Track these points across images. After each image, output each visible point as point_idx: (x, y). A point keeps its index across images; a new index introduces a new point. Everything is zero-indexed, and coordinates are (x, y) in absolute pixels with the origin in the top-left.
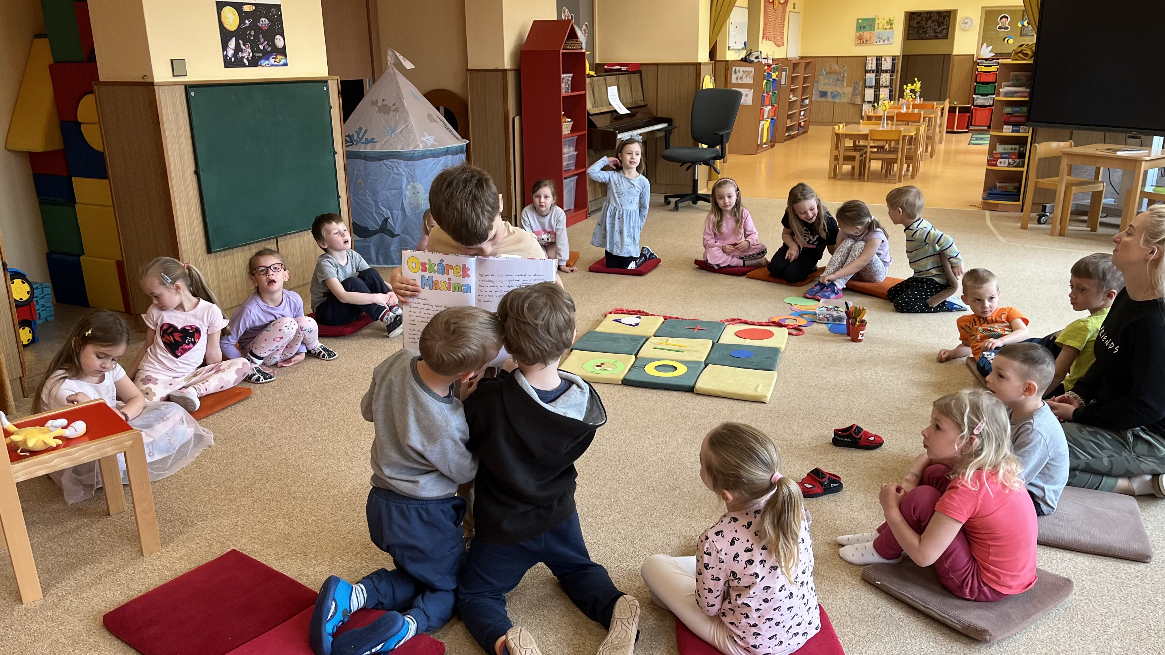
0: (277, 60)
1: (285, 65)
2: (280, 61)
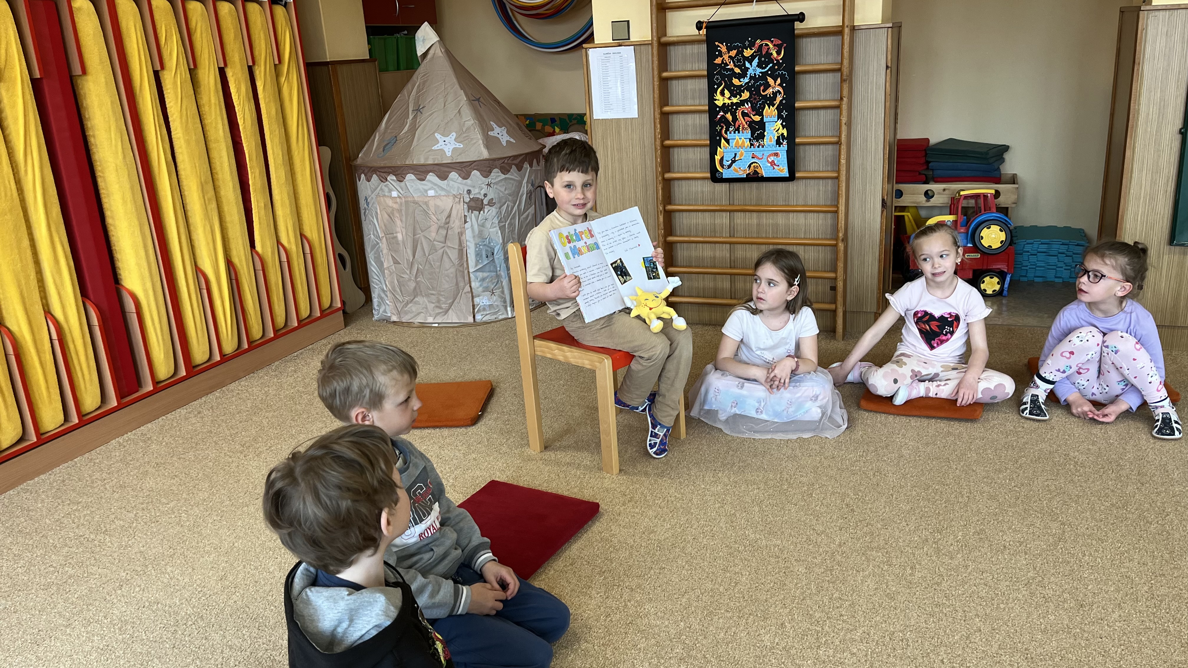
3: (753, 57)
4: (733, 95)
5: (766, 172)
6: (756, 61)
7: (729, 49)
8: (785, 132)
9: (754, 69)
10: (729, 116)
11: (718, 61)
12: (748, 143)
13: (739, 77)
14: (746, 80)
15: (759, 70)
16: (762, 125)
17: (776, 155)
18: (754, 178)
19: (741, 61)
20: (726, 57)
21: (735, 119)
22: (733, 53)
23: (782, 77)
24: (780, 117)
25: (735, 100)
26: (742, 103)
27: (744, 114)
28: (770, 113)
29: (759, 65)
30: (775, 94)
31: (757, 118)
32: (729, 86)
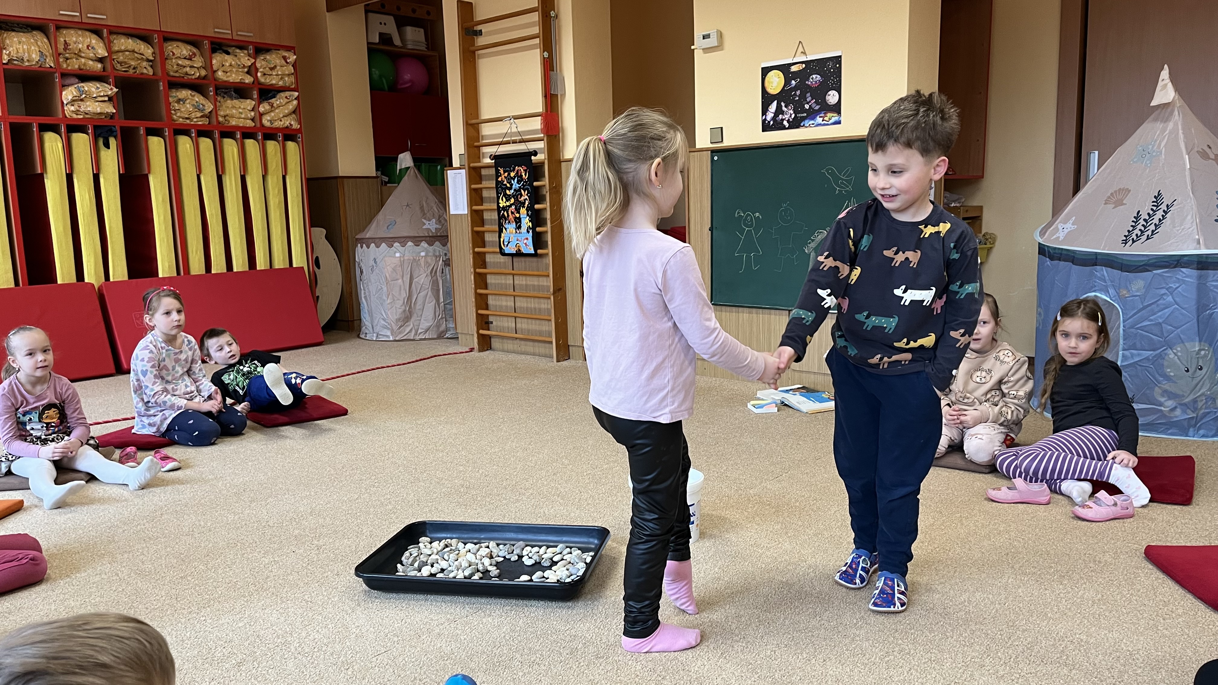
0: (825, 119)
1: (839, 122)
2: (830, 119)
3: (515, 177)
4: (507, 200)
5: (524, 250)
6: (516, 179)
7: (505, 172)
8: (530, 224)
9: (516, 185)
10: (505, 213)
11: (500, 179)
12: (514, 231)
13: (510, 189)
14: (512, 191)
15: (518, 185)
16: (520, 218)
17: (527, 239)
18: (519, 254)
19: (509, 179)
20: (503, 176)
21: (508, 216)
22: (506, 174)
23: (527, 189)
24: (528, 215)
25: (508, 204)
26: (510, 206)
27: (512, 213)
28: (523, 211)
29: (518, 183)
30: (525, 200)
31: (518, 215)
32: (505, 195)
